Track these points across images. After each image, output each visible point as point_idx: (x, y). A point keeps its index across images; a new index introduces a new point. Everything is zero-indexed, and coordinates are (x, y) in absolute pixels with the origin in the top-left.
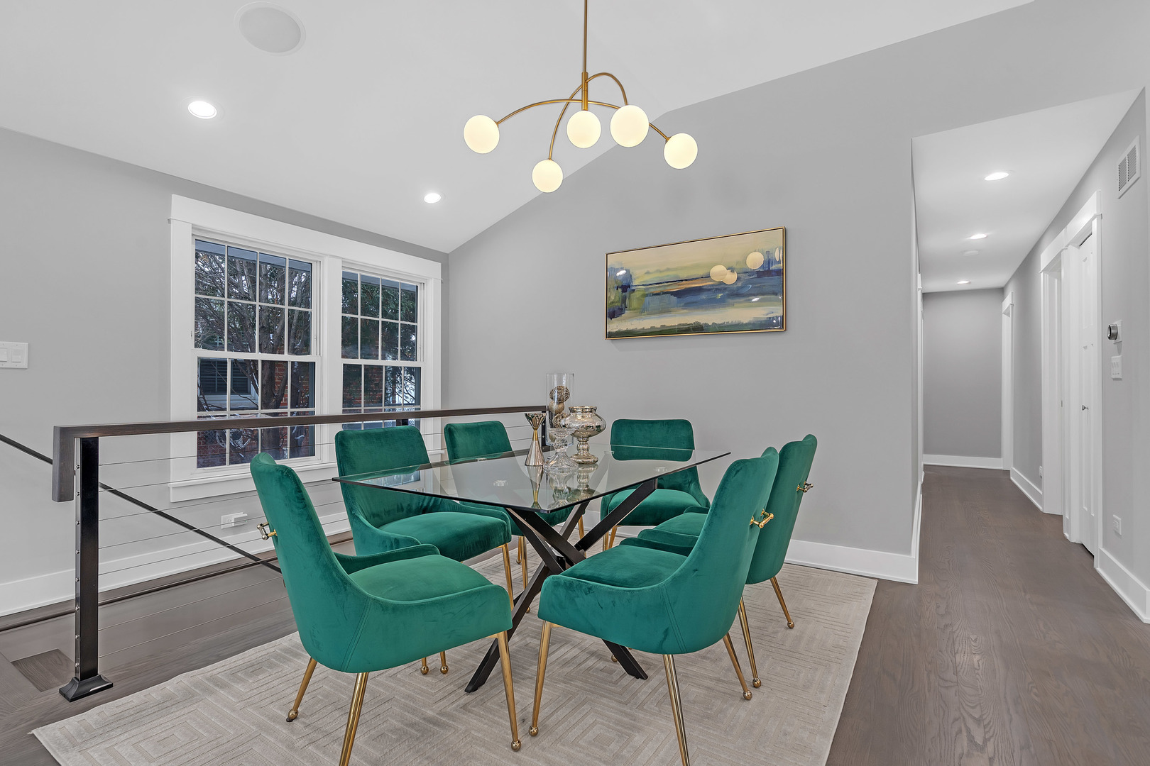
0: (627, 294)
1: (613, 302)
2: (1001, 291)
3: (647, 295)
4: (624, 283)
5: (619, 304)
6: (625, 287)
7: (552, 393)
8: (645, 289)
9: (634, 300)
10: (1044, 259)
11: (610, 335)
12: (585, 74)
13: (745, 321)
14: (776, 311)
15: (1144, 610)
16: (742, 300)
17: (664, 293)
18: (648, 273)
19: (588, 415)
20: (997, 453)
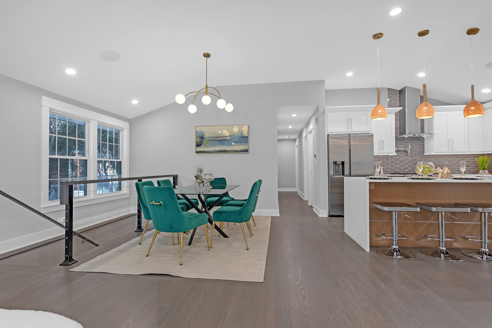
0: (203, 140)
1: (198, 142)
2: (295, 140)
3: (209, 140)
4: (202, 136)
5: (200, 143)
6: (202, 138)
7: (198, 170)
8: (209, 139)
9: (205, 141)
10: (304, 135)
11: (197, 152)
12: (207, 86)
13: (238, 150)
14: (246, 148)
15: (319, 215)
16: (238, 144)
17: (215, 140)
18: (209, 134)
19: (210, 176)
20: (295, 187)
